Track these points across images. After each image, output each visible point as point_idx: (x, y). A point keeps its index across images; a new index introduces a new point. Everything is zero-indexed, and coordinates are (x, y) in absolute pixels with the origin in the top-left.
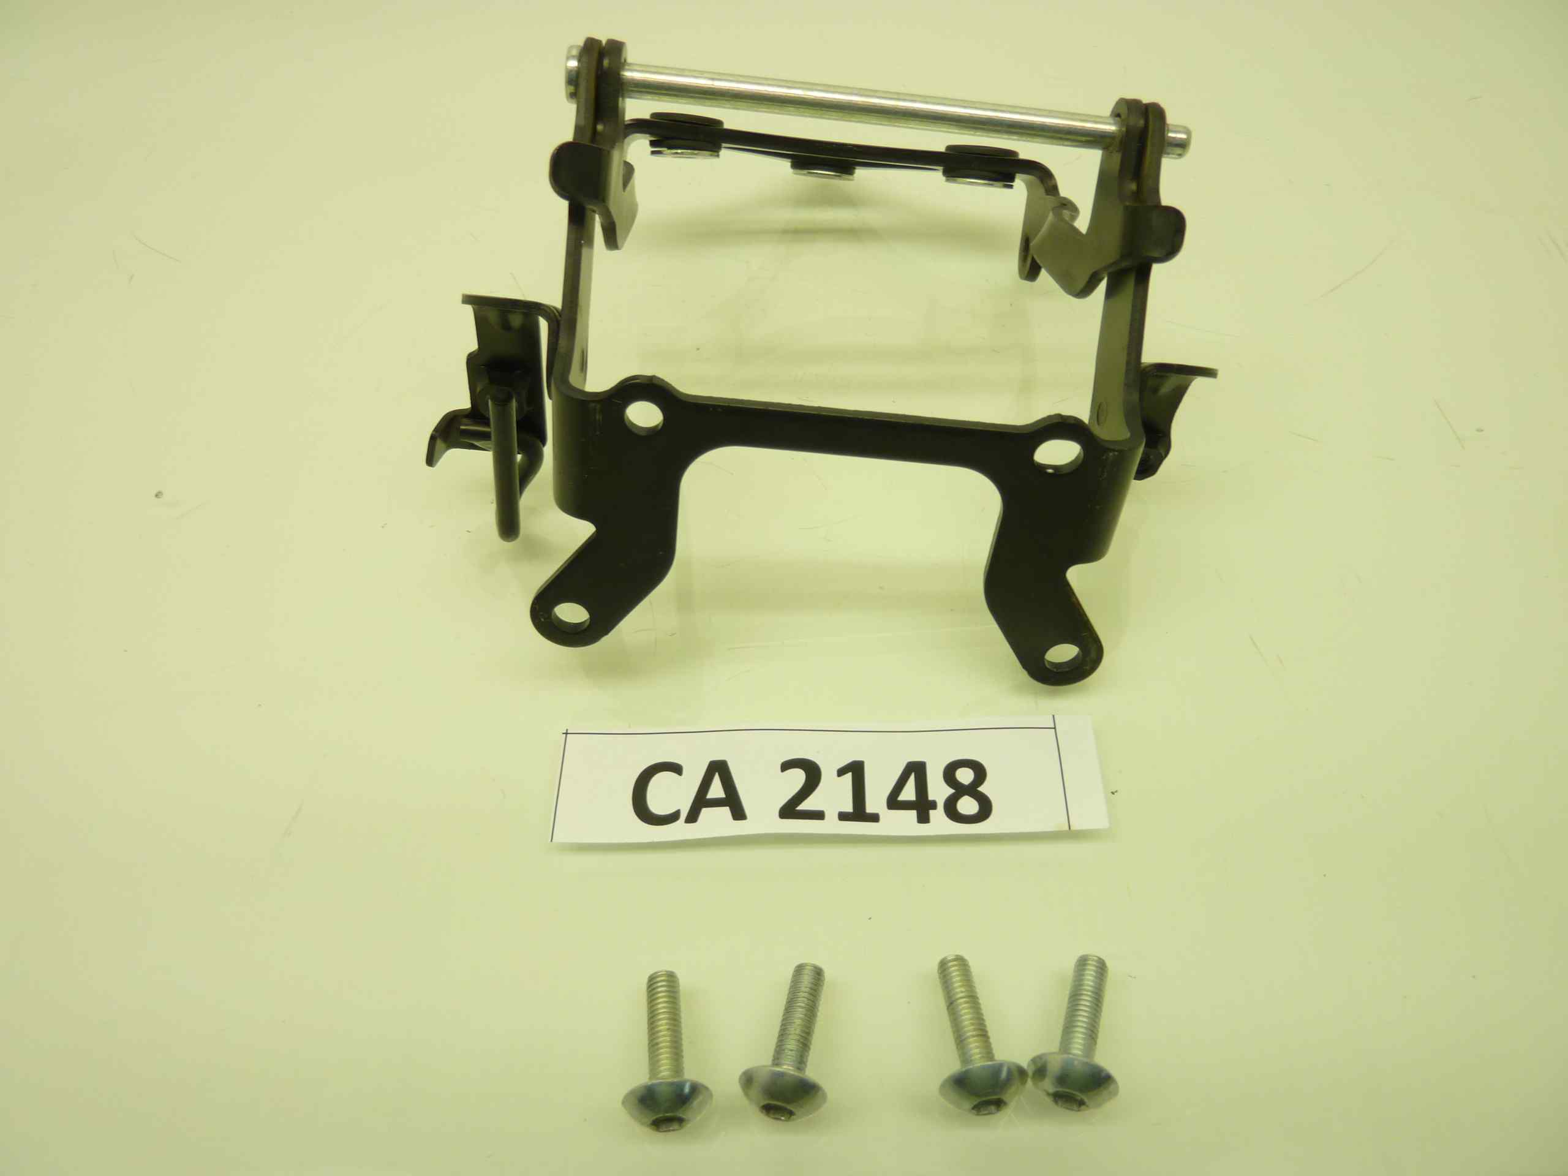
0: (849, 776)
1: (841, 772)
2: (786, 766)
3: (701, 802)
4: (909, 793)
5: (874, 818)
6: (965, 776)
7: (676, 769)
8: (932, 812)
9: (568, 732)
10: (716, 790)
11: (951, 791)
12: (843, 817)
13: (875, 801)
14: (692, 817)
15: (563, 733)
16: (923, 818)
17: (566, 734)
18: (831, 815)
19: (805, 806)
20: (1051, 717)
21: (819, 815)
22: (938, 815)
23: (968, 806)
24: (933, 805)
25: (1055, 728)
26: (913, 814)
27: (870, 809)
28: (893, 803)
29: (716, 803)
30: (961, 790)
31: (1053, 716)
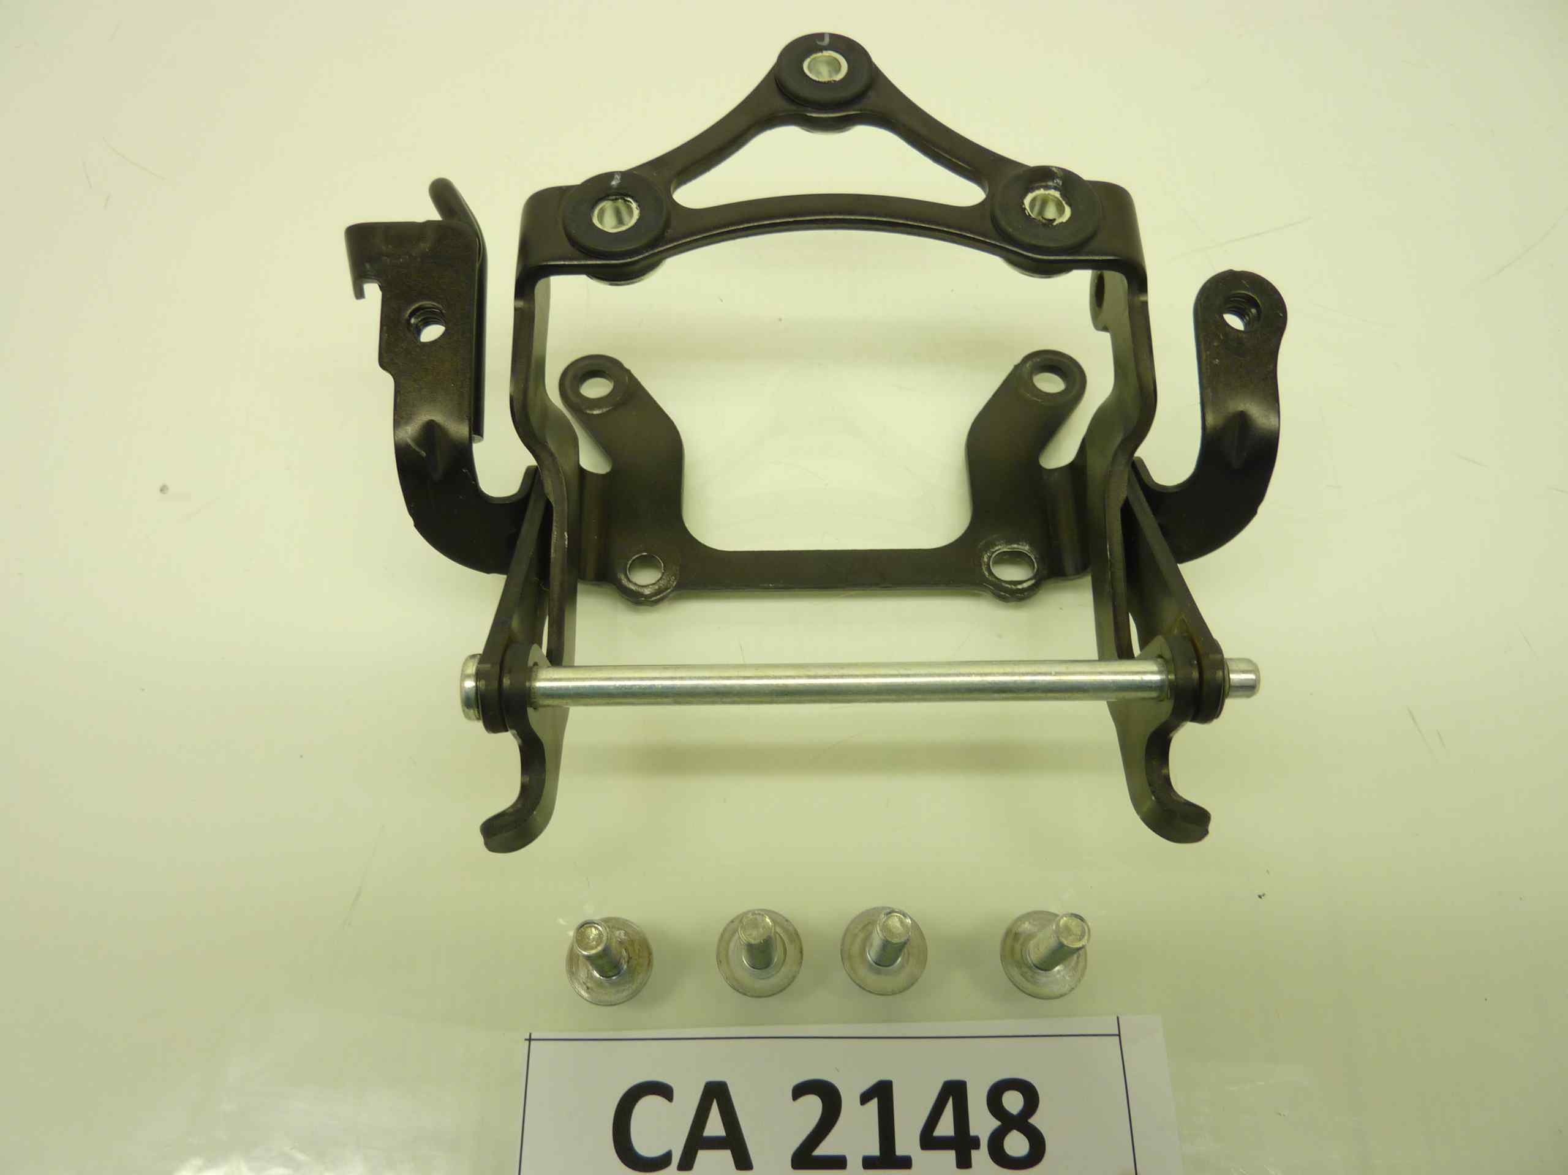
0: (874, 1104)
1: (865, 1098)
2: (800, 1091)
3: (696, 1142)
4: (946, 1127)
5: (905, 1163)
6: (1013, 1102)
7: (664, 1091)
8: (974, 1154)
9: (533, 1037)
10: (715, 1127)
11: (996, 1123)
12: (869, 1163)
13: (906, 1142)
14: (687, 1163)
15: (526, 1040)
16: (964, 1162)
17: (530, 1040)
18: (854, 1162)
19: (823, 1149)
20: (1115, 1018)
21: (839, 1162)
22: (981, 1157)
23: (1016, 1144)
24: (975, 1143)
25: (1119, 1035)
26: (950, 1156)
27: (900, 1150)
28: (929, 1141)
29: (714, 1144)
30: (1009, 1123)
31: (1118, 1018)
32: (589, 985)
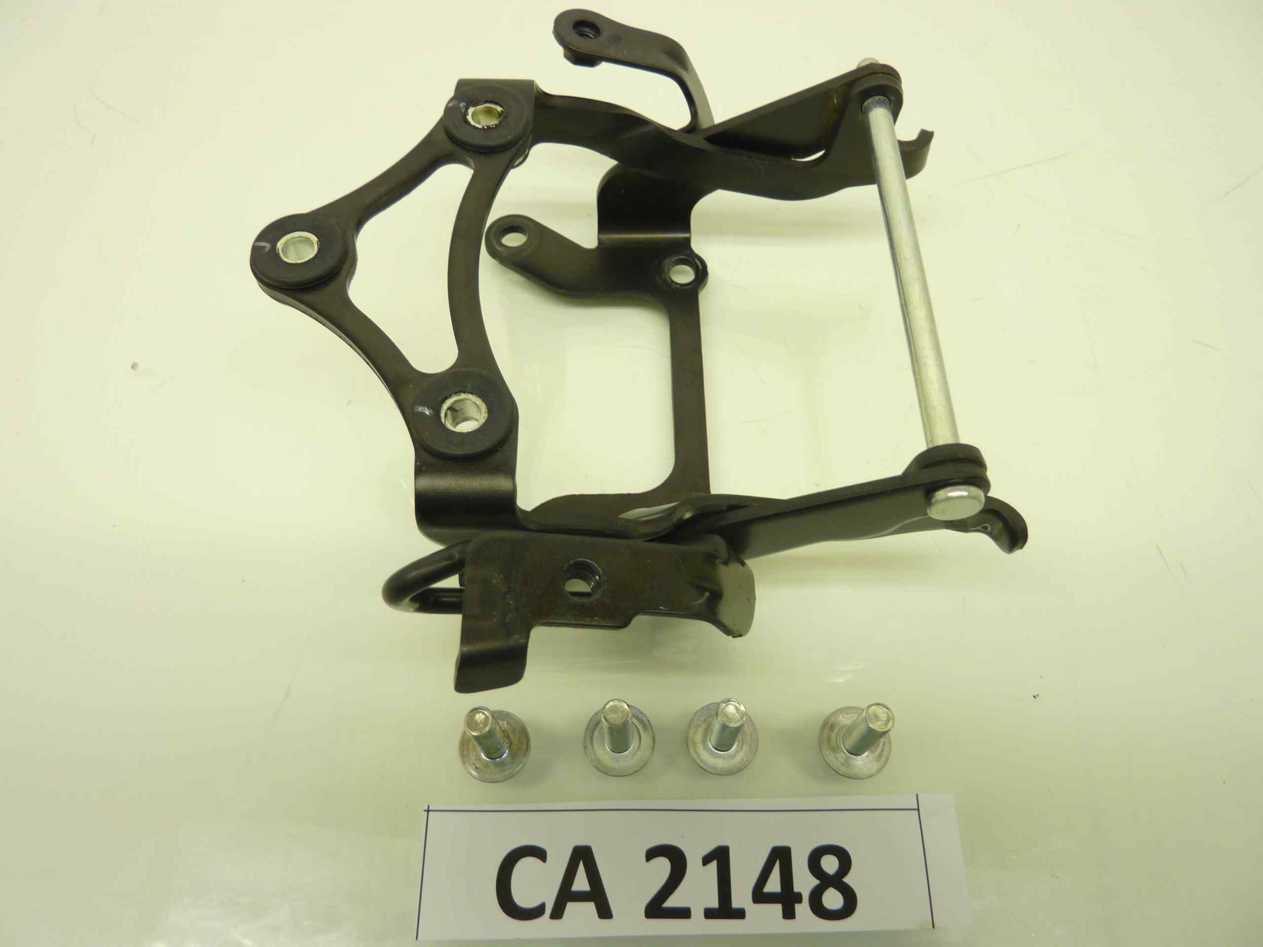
0: (713, 865)
1: (706, 861)
2: (652, 854)
3: (566, 895)
4: (774, 885)
5: (740, 914)
6: (830, 864)
7: (539, 853)
8: (798, 907)
9: (430, 809)
10: (581, 883)
11: (815, 882)
12: (709, 914)
13: (741, 897)
14: (558, 913)
15: (425, 811)
16: (789, 914)
17: (428, 811)
18: (697, 913)
19: (672, 902)
20: (915, 795)
21: (684, 913)
22: (803, 909)
23: (833, 899)
24: (798, 898)
25: (918, 810)
26: (777, 908)
27: (736, 904)
28: (760, 896)
29: (581, 897)
30: (826, 881)
31: (917, 795)
32: (478, 766)
